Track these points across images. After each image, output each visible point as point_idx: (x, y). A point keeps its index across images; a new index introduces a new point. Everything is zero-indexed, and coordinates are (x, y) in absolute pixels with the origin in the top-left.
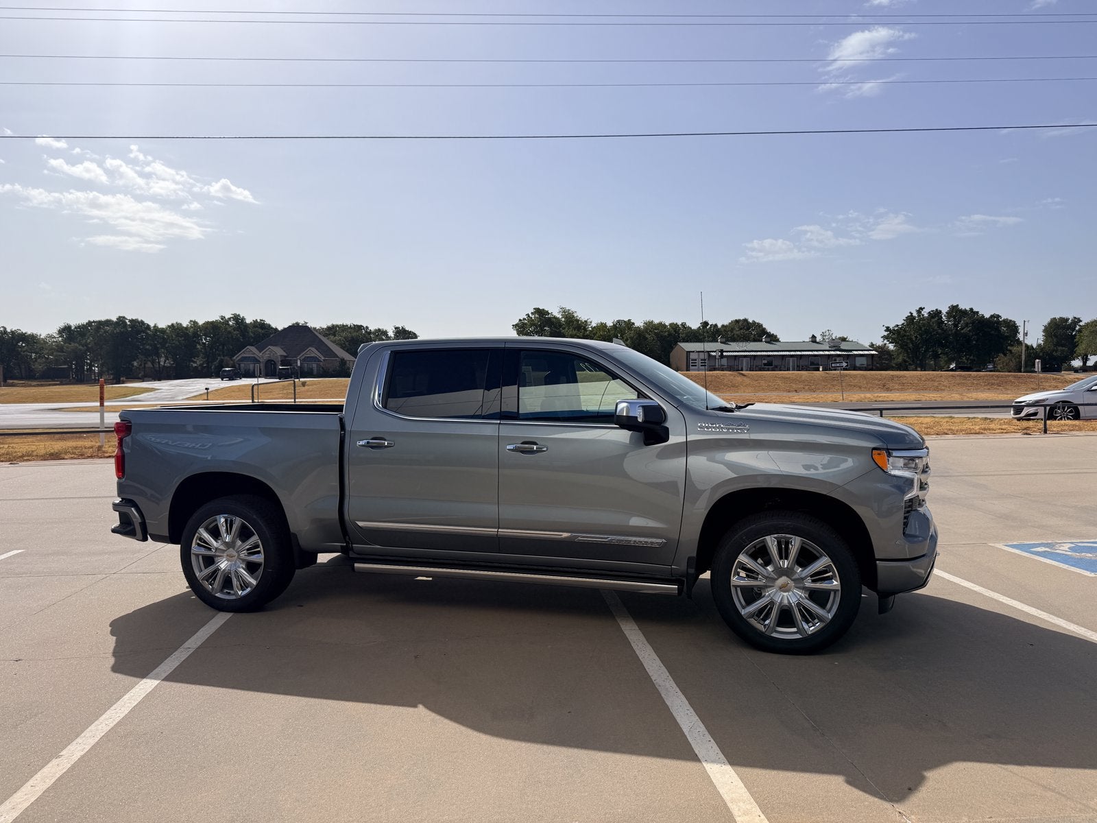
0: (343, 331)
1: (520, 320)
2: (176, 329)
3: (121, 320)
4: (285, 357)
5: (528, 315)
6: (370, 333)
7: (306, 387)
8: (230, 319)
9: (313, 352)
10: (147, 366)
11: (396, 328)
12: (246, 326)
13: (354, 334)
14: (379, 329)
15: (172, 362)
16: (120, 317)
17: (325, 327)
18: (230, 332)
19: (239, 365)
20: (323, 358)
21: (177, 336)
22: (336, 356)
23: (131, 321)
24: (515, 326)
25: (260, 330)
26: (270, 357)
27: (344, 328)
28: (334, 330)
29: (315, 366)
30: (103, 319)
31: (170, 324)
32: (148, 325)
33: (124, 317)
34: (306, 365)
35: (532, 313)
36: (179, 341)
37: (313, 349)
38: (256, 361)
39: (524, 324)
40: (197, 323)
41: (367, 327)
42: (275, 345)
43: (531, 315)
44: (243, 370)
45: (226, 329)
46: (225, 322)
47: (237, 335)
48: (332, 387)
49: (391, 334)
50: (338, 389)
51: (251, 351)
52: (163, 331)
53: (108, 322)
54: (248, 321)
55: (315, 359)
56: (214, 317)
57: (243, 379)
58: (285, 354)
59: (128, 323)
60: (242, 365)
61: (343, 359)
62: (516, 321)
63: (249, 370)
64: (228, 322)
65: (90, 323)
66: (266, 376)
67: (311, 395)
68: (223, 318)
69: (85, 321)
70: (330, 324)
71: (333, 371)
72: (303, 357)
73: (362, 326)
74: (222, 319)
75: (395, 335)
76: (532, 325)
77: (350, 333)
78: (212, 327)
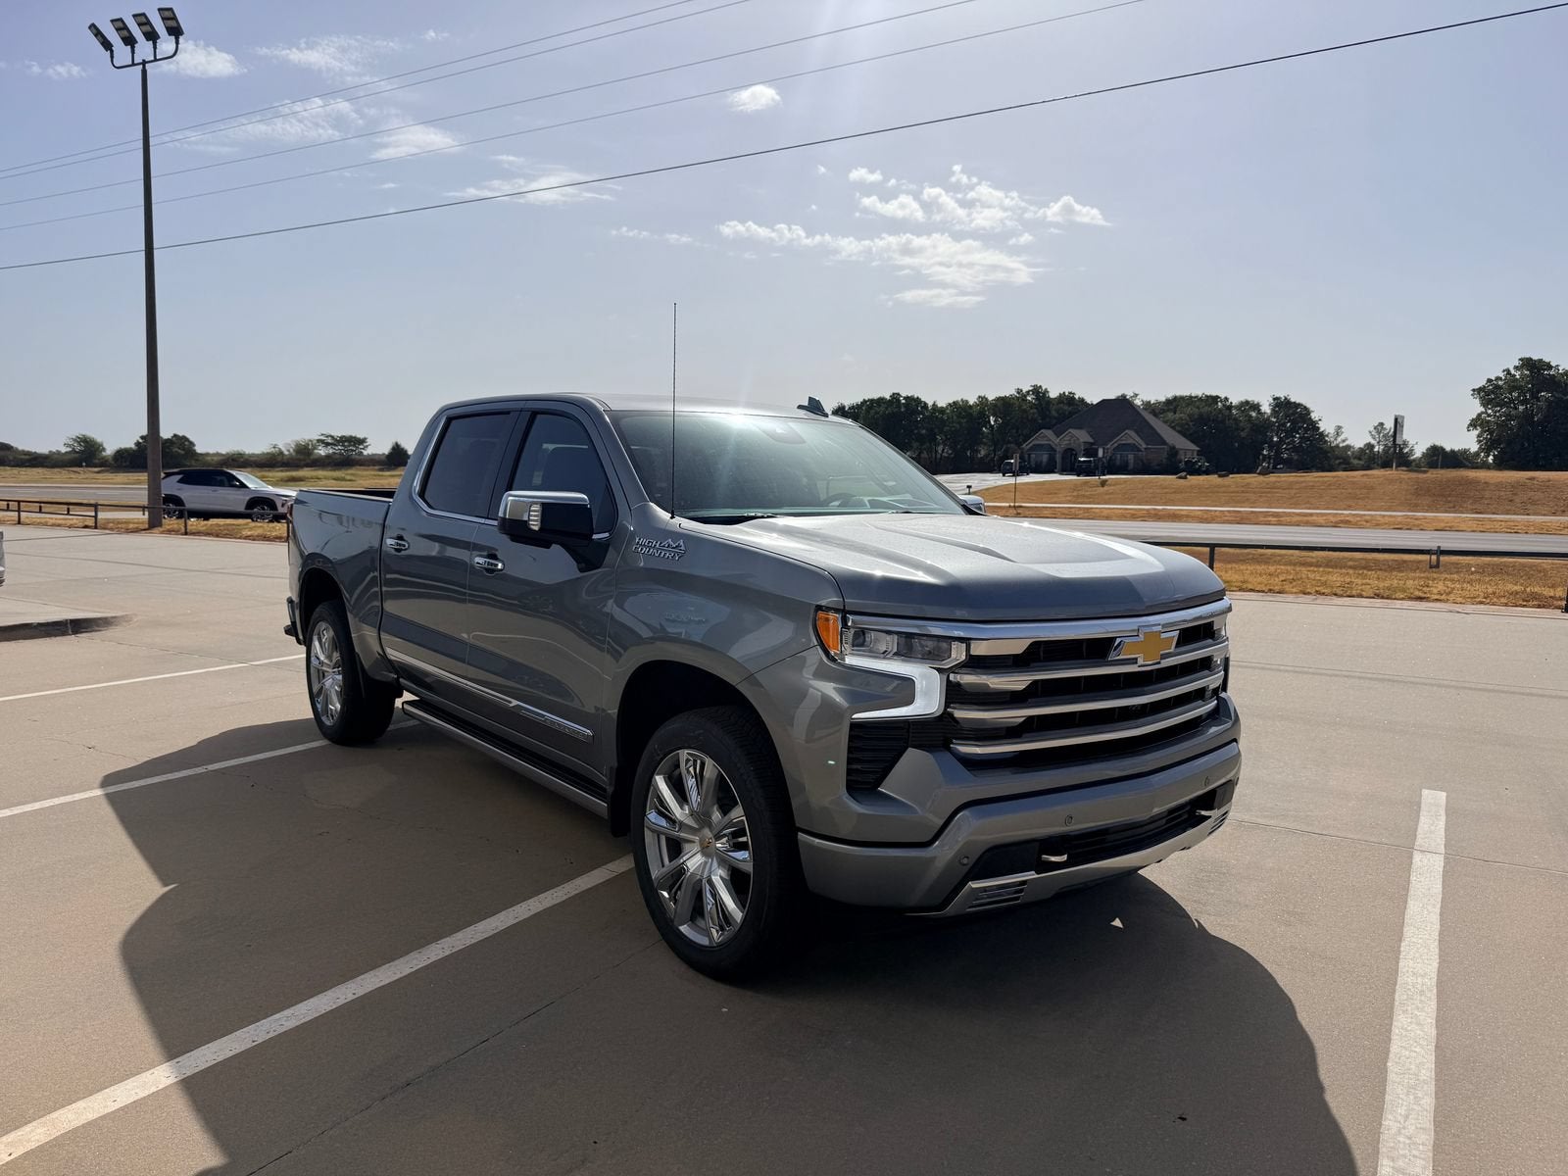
0: (1188, 405)
1: (1489, 381)
2: (959, 409)
3: (895, 397)
4: (1092, 444)
5: (1508, 371)
6: (1230, 408)
7: (1106, 488)
8: (1028, 392)
9: (1131, 437)
10: (922, 455)
11: (1274, 399)
12: (1050, 401)
13: (1207, 409)
14: (1247, 402)
15: (950, 452)
16: (894, 394)
17: (1164, 399)
18: (1025, 411)
19: (1029, 455)
20: (1144, 446)
21: (958, 417)
22: (1164, 442)
23: (906, 398)
24: (1478, 391)
25: (1066, 408)
26: (1070, 444)
27: (1190, 401)
28: (1174, 404)
29: (1131, 457)
30: (876, 396)
31: (951, 402)
32: (925, 404)
33: (898, 394)
34: (1119, 456)
35: (1516, 368)
36: (959, 423)
37: (1132, 433)
38: (1051, 449)
39: (1497, 387)
40: (987, 399)
41: (1226, 399)
42: (1080, 428)
43: (1513, 372)
44: (1033, 464)
45: (1020, 407)
46: (1021, 396)
47: (1034, 414)
48: (1143, 488)
49: (1266, 408)
50: (1151, 491)
51: (1047, 436)
52: (942, 410)
53: (881, 400)
54: (1053, 394)
55: (1134, 448)
56: (1008, 391)
57: (1031, 475)
58: (1091, 441)
59: (903, 401)
60: (1033, 456)
61: (1174, 448)
62: (1482, 383)
63: (1041, 462)
64: (1025, 396)
65: (865, 401)
66: (1063, 471)
67: (1110, 499)
68: (1019, 391)
69: (859, 400)
70: (1170, 396)
71: (1158, 465)
72: (1116, 445)
73: (1218, 397)
74: (1018, 393)
75: (1273, 410)
76: (1512, 389)
77: (1198, 408)
78: (1004, 405)
